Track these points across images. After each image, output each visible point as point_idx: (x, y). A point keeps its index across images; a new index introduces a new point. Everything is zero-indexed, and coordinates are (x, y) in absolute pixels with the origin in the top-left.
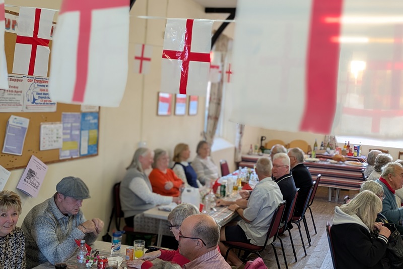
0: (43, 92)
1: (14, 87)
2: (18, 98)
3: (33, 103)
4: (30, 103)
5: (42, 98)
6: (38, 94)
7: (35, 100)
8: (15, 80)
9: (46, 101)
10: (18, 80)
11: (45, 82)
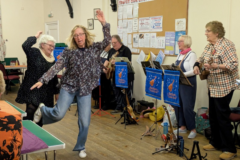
0: (157, 23)
1: (147, 22)
2: (148, 26)
3: (153, 28)
5: (156, 25)
9: (158, 27)
10: (148, 20)
11: (157, 18)
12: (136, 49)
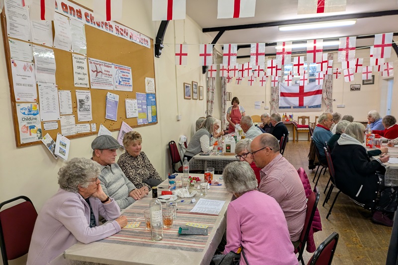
0: (124, 77)
1: (107, 71)
2: (110, 79)
3: (119, 84)
4: (117, 84)
5: (124, 81)
6: (121, 78)
7: (120, 82)
8: (107, 66)
9: (126, 83)
10: (109, 67)
11: (124, 69)
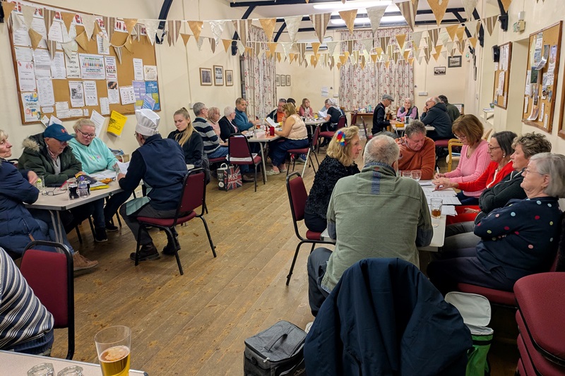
12: (81, 110)
